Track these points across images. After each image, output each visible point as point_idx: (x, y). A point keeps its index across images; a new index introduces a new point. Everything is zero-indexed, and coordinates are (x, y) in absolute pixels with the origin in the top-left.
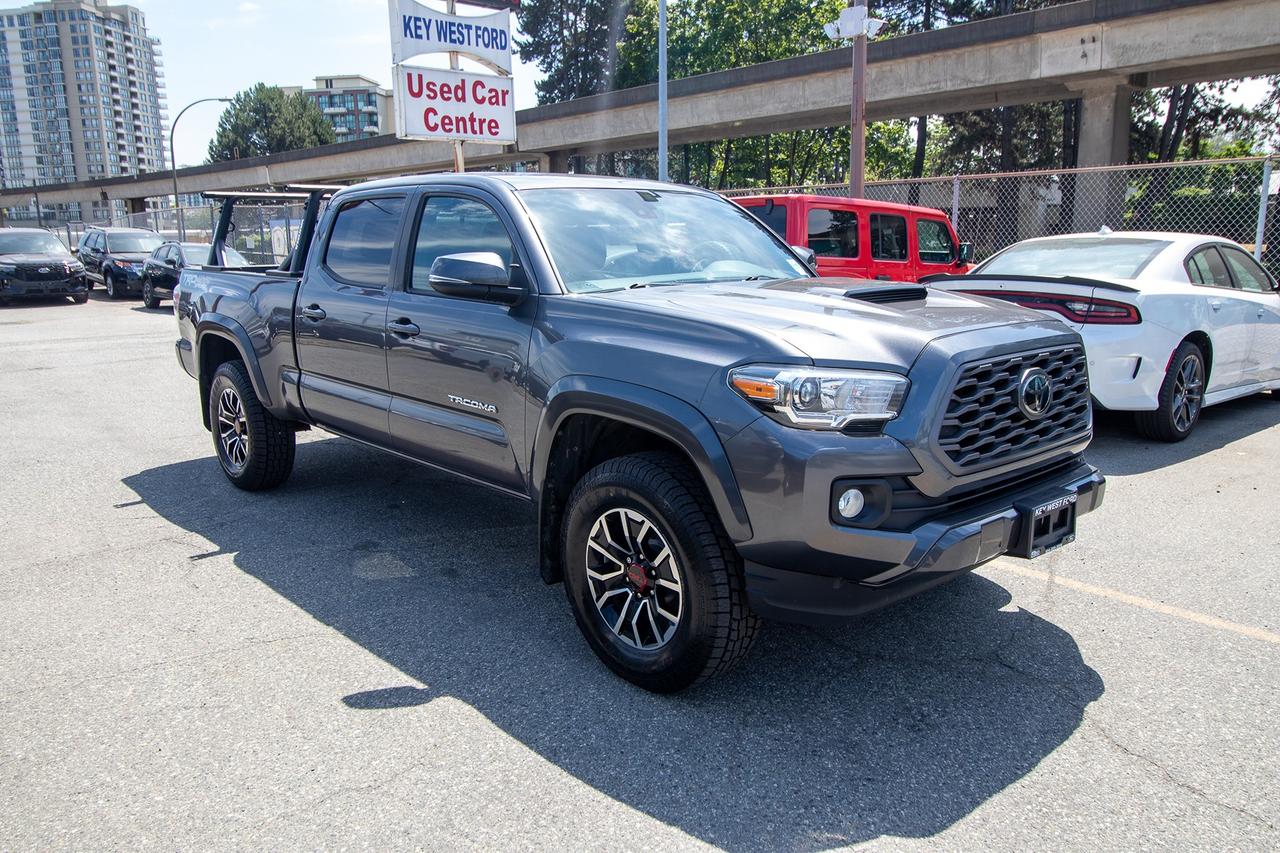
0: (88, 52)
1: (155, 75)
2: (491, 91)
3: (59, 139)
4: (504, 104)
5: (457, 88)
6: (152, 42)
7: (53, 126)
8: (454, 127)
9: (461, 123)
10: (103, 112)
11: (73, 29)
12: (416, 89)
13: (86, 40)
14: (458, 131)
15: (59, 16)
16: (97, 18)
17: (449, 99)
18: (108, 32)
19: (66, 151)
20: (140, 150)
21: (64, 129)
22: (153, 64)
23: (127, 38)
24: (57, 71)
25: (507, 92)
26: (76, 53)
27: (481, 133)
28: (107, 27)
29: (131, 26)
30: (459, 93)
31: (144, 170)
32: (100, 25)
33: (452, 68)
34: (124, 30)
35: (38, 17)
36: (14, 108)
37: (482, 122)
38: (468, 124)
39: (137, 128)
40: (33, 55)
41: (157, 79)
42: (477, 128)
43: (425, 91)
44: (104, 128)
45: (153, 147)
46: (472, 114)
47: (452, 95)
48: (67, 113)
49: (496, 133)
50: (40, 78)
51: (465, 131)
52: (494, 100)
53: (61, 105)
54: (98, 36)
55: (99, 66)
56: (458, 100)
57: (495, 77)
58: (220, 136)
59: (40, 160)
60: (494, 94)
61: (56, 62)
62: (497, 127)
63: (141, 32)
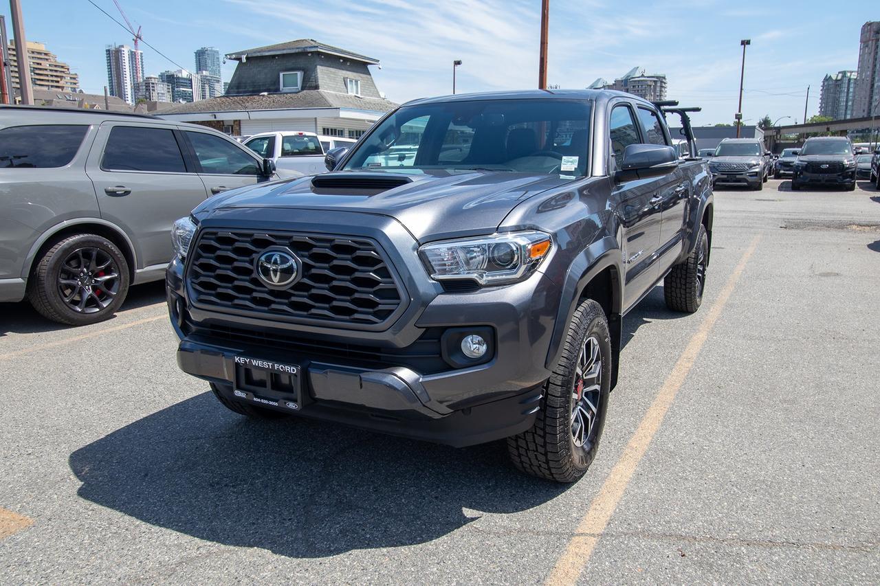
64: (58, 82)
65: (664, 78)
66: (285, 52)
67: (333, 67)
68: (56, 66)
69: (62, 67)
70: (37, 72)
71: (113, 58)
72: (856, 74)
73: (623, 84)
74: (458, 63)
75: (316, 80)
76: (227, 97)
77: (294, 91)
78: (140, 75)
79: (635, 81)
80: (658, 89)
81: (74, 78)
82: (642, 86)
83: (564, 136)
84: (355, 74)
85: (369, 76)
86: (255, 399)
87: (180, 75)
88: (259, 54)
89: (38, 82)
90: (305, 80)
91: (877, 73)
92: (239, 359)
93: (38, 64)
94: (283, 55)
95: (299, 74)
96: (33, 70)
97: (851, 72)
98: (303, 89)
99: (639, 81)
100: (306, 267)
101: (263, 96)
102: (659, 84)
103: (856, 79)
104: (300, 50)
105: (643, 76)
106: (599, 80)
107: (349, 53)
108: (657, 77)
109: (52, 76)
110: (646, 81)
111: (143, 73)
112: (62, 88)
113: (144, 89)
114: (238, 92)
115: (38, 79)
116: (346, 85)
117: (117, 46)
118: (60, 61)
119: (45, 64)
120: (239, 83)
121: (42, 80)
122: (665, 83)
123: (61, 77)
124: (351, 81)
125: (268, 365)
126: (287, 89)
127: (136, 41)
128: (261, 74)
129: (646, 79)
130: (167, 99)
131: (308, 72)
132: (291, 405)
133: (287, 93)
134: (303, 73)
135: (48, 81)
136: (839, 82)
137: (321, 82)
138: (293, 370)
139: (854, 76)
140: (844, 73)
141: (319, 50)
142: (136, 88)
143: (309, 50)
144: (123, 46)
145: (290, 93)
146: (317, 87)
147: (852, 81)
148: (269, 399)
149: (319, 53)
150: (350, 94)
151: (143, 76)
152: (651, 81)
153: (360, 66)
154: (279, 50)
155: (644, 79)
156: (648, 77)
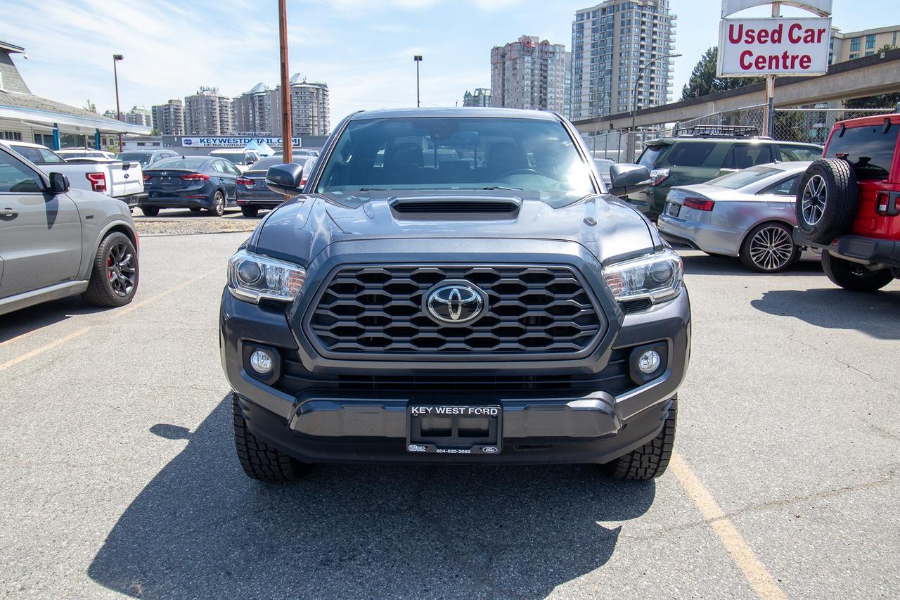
0: (629, 31)
1: (670, 41)
2: (806, 32)
3: (604, 90)
4: (819, 41)
5: (774, 32)
6: (671, 18)
7: (602, 81)
8: (767, 65)
9: (774, 61)
10: (633, 69)
11: (623, 16)
12: (735, 37)
13: (629, 22)
14: (770, 67)
15: (616, 8)
16: (639, 6)
17: (765, 41)
18: (644, 15)
19: (607, 97)
20: (651, 94)
21: (608, 83)
22: (669, 33)
23: (655, 17)
24: (609, 45)
25: (824, 30)
26: (622, 32)
27: (793, 67)
28: (644, 12)
29: (659, 9)
30: (776, 36)
31: (641, 107)
32: (639, 11)
33: (773, 16)
34: (654, 12)
35: (604, 10)
36: (582, 71)
37: (794, 58)
38: (781, 61)
39: (652, 79)
40: (597, 36)
41: (671, 44)
42: (789, 62)
43: (744, 37)
44: (632, 81)
45: (661, 91)
46: (785, 53)
47: (769, 39)
48: (611, 72)
49: (808, 67)
50: (599, 50)
51: (777, 67)
52: (809, 39)
53: (609, 67)
54: (637, 18)
55: (635, 38)
56: (773, 41)
57: (816, 19)
58: (691, 80)
59: (591, 104)
60: (810, 33)
61: (609, 40)
62: (809, 61)
63: (665, 11)
65: (325, 86)
72: (489, 92)
74: (119, 58)
79: (298, 88)
80: (321, 97)
82: (305, 92)
83: (239, 141)
86: (438, 451)
91: (506, 92)
92: (418, 410)
97: (486, 90)
99: (301, 88)
100: (493, 300)
102: (321, 92)
103: (490, 96)
105: (304, 83)
106: (260, 84)
108: (319, 85)
110: (309, 88)
122: (327, 91)
125: (460, 411)
129: (308, 86)
132: (489, 450)
136: (477, 99)
138: (494, 412)
139: (488, 93)
140: (480, 90)
147: (487, 98)
148: (457, 448)
152: (313, 88)
155: (306, 86)
156: (310, 84)
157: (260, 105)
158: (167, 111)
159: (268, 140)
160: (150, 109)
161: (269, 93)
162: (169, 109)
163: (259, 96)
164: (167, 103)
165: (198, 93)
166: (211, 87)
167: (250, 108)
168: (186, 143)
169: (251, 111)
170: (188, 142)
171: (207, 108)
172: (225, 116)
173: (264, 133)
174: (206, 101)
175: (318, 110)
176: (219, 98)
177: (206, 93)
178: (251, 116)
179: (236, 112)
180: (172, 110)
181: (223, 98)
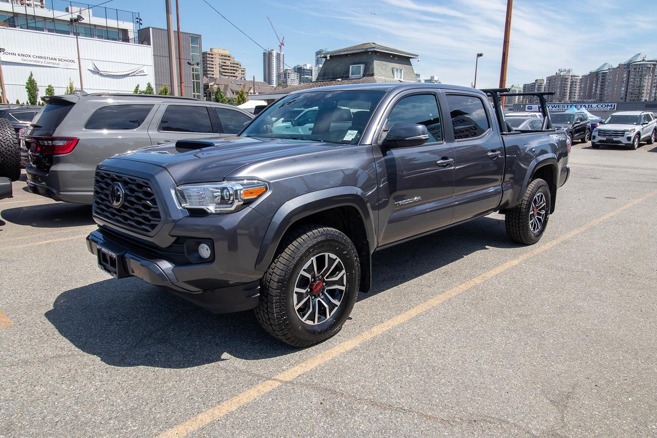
64: (234, 73)
66: (354, 52)
67: (385, 61)
68: (234, 64)
69: (237, 64)
70: (224, 67)
71: (267, 58)
73: (626, 67)
74: (480, 55)
75: (373, 70)
76: (316, 82)
77: (358, 77)
78: (282, 68)
79: (637, 64)
80: (656, 71)
81: (244, 71)
82: (642, 68)
83: (566, 106)
84: (400, 65)
85: (410, 67)
87: (305, 68)
88: (338, 54)
89: (224, 74)
90: (365, 70)
93: (224, 63)
94: (353, 54)
95: (362, 66)
96: (221, 66)
98: (364, 76)
99: (640, 64)
101: (338, 81)
104: (364, 50)
105: (644, 60)
106: (605, 64)
107: (397, 51)
109: (231, 70)
110: (647, 64)
111: (283, 67)
112: (236, 77)
113: (283, 77)
114: (324, 79)
115: (224, 72)
116: (393, 73)
117: (270, 50)
118: (236, 60)
119: (228, 63)
120: (324, 73)
121: (226, 72)
123: (236, 70)
124: (397, 70)
126: (353, 77)
127: (281, 47)
128: (338, 66)
129: (647, 62)
130: (296, 83)
131: (368, 65)
133: (353, 79)
134: (364, 65)
135: (229, 73)
137: (375, 71)
141: (376, 50)
142: (279, 76)
143: (369, 50)
144: (273, 50)
145: (356, 79)
146: (372, 75)
149: (376, 52)
150: (396, 79)
151: (283, 68)
152: (650, 64)
153: (405, 59)
154: (351, 51)
155: (645, 62)
156: (648, 61)
157: (602, 79)
158: (533, 87)
159: (589, 106)
160: (522, 86)
161: (611, 70)
162: (535, 85)
163: (603, 73)
164: (534, 82)
165: (556, 74)
166: (567, 69)
167: (594, 82)
168: (529, 109)
169: (594, 85)
170: (530, 108)
171: (561, 84)
172: (574, 89)
173: (590, 101)
174: (562, 78)
175: (652, 81)
176: (572, 76)
177: (562, 74)
178: (594, 88)
179: (583, 86)
180: (536, 86)
181: (574, 76)
